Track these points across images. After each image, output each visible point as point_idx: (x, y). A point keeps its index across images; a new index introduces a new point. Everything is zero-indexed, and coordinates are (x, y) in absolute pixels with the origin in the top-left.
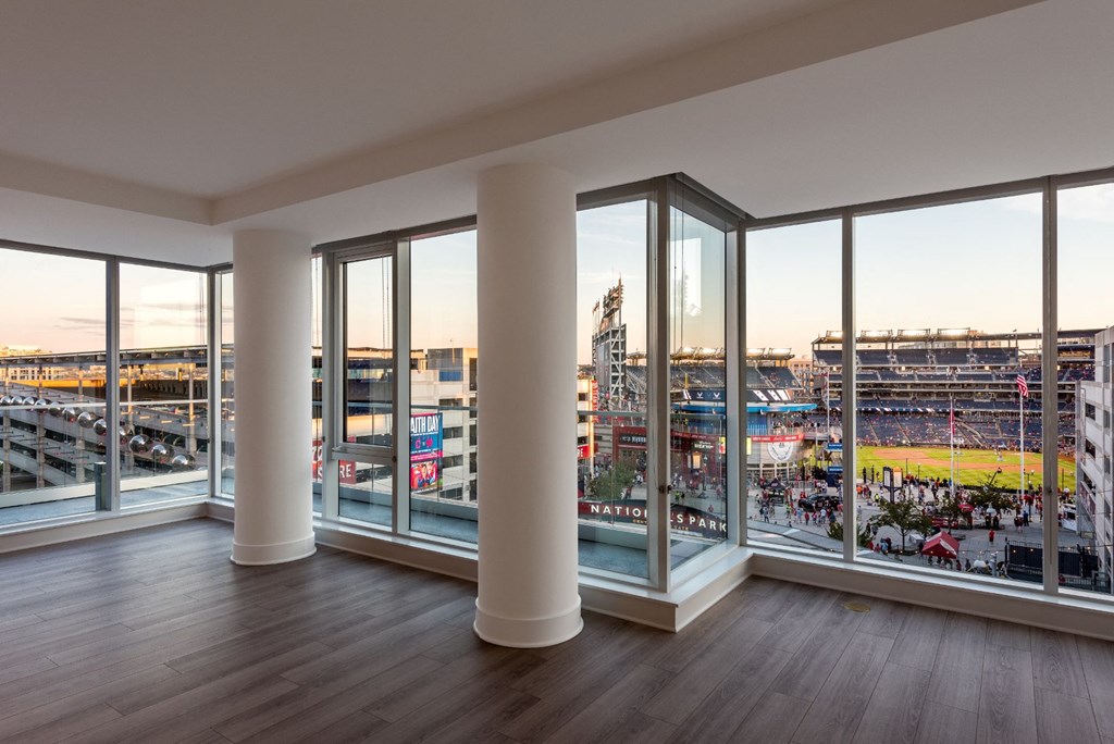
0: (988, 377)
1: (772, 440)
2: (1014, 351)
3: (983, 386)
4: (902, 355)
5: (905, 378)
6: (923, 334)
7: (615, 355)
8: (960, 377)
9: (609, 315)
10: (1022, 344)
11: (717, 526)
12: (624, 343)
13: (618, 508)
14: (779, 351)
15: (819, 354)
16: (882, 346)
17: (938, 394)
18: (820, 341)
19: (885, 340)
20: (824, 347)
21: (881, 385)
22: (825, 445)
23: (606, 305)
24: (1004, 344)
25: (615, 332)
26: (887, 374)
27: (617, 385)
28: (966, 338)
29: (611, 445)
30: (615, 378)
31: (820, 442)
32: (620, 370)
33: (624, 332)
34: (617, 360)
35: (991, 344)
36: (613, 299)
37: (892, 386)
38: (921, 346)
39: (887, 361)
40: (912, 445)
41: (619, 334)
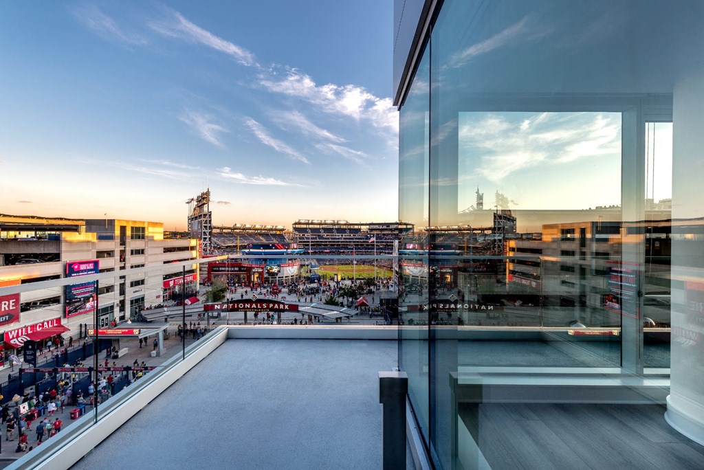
0: (353, 239)
1: (289, 266)
2: (360, 229)
3: (351, 242)
4: (326, 230)
5: (326, 239)
6: (332, 222)
7: (205, 227)
8: (344, 239)
9: (200, 207)
10: (363, 227)
11: (284, 307)
12: (210, 221)
13: (231, 305)
14: (280, 227)
15: (295, 229)
16: (318, 226)
17: (337, 245)
18: (296, 224)
19: (320, 224)
20: (297, 226)
21: (318, 242)
22: (309, 267)
23: (199, 201)
24: (356, 227)
25: (205, 215)
26: (320, 237)
27: (206, 242)
28: (345, 225)
29: (207, 273)
30: (205, 238)
31: (307, 265)
32: (208, 234)
33: (210, 215)
34: (207, 229)
35: (352, 227)
36: (204, 198)
37: (322, 242)
38: (331, 227)
39: (320, 232)
40: (330, 265)
41: (208, 216)
